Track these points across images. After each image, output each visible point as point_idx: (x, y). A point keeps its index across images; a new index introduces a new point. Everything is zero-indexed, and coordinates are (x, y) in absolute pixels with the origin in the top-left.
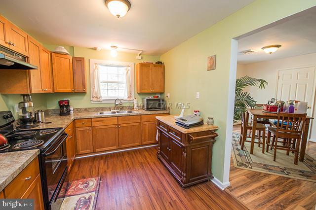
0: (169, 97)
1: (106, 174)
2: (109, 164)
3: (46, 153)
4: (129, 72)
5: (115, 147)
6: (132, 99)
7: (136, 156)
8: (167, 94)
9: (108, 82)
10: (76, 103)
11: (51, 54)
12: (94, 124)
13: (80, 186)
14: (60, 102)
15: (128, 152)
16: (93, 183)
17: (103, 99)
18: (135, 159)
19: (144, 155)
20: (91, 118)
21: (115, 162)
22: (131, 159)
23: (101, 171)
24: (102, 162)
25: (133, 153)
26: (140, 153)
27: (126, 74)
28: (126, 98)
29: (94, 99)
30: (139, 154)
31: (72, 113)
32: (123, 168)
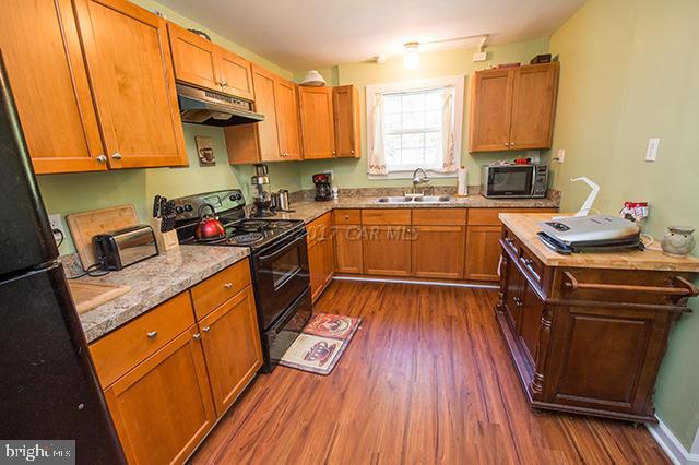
0: (562, 160)
1: (373, 318)
2: (386, 301)
3: (261, 255)
4: (452, 102)
5: (403, 273)
6: (453, 169)
7: (445, 299)
8: (560, 153)
9: (401, 133)
10: (342, 180)
11: (297, 89)
12: (365, 220)
13: (326, 325)
14: (315, 177)
15: (431, 288)
16: (346, 325)
17: (389, 169)
18: (441, 305)
19: (465, 303)
20: (361, 209)
21: (397, 301)
22: (431, 303)
23: (366, 310)
24: (375, 294)
25: (441, 294)
26: (456, 296)
27: (444, 108)
28: (439, 167)
29: (373, 171)
30: (453, 298)
31: (336, 197)
32: (409, 316)
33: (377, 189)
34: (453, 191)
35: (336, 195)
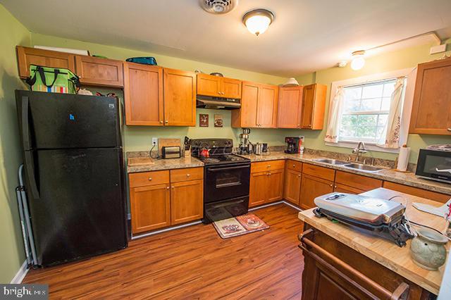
4: (403, 89)
11: (279, 89)
13: (249, 220)
14: (287, 139)
16: (258, 225)
17: (338, 140)
20: (303, 162)
28: (382, 142)
29: (328, 140)
33: (331, 153)
34: (393, 165)
35: (302, 152)
